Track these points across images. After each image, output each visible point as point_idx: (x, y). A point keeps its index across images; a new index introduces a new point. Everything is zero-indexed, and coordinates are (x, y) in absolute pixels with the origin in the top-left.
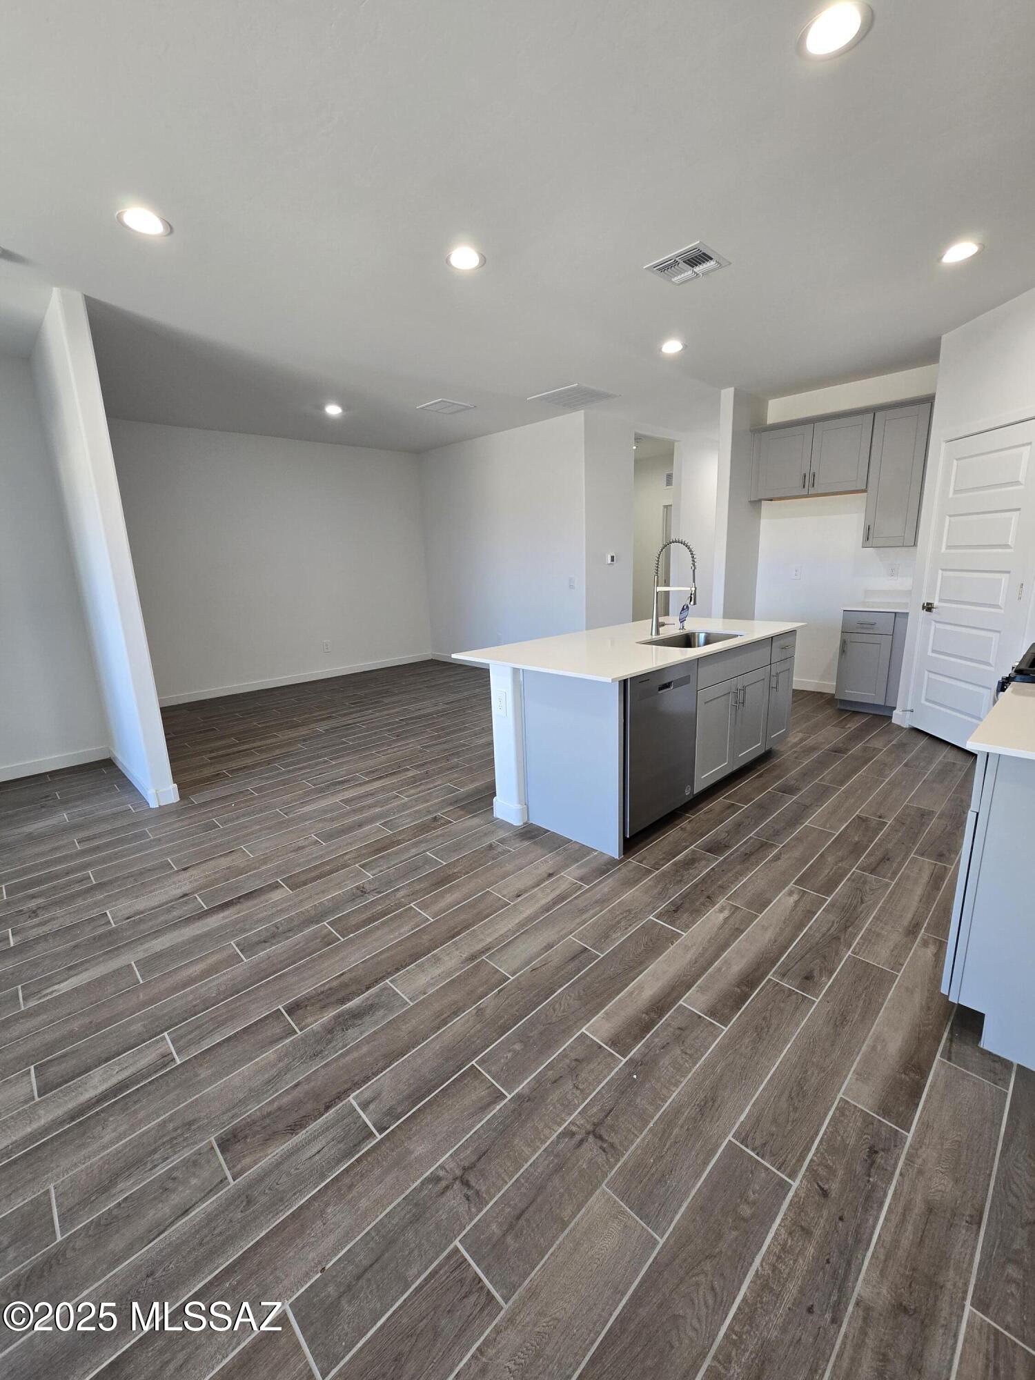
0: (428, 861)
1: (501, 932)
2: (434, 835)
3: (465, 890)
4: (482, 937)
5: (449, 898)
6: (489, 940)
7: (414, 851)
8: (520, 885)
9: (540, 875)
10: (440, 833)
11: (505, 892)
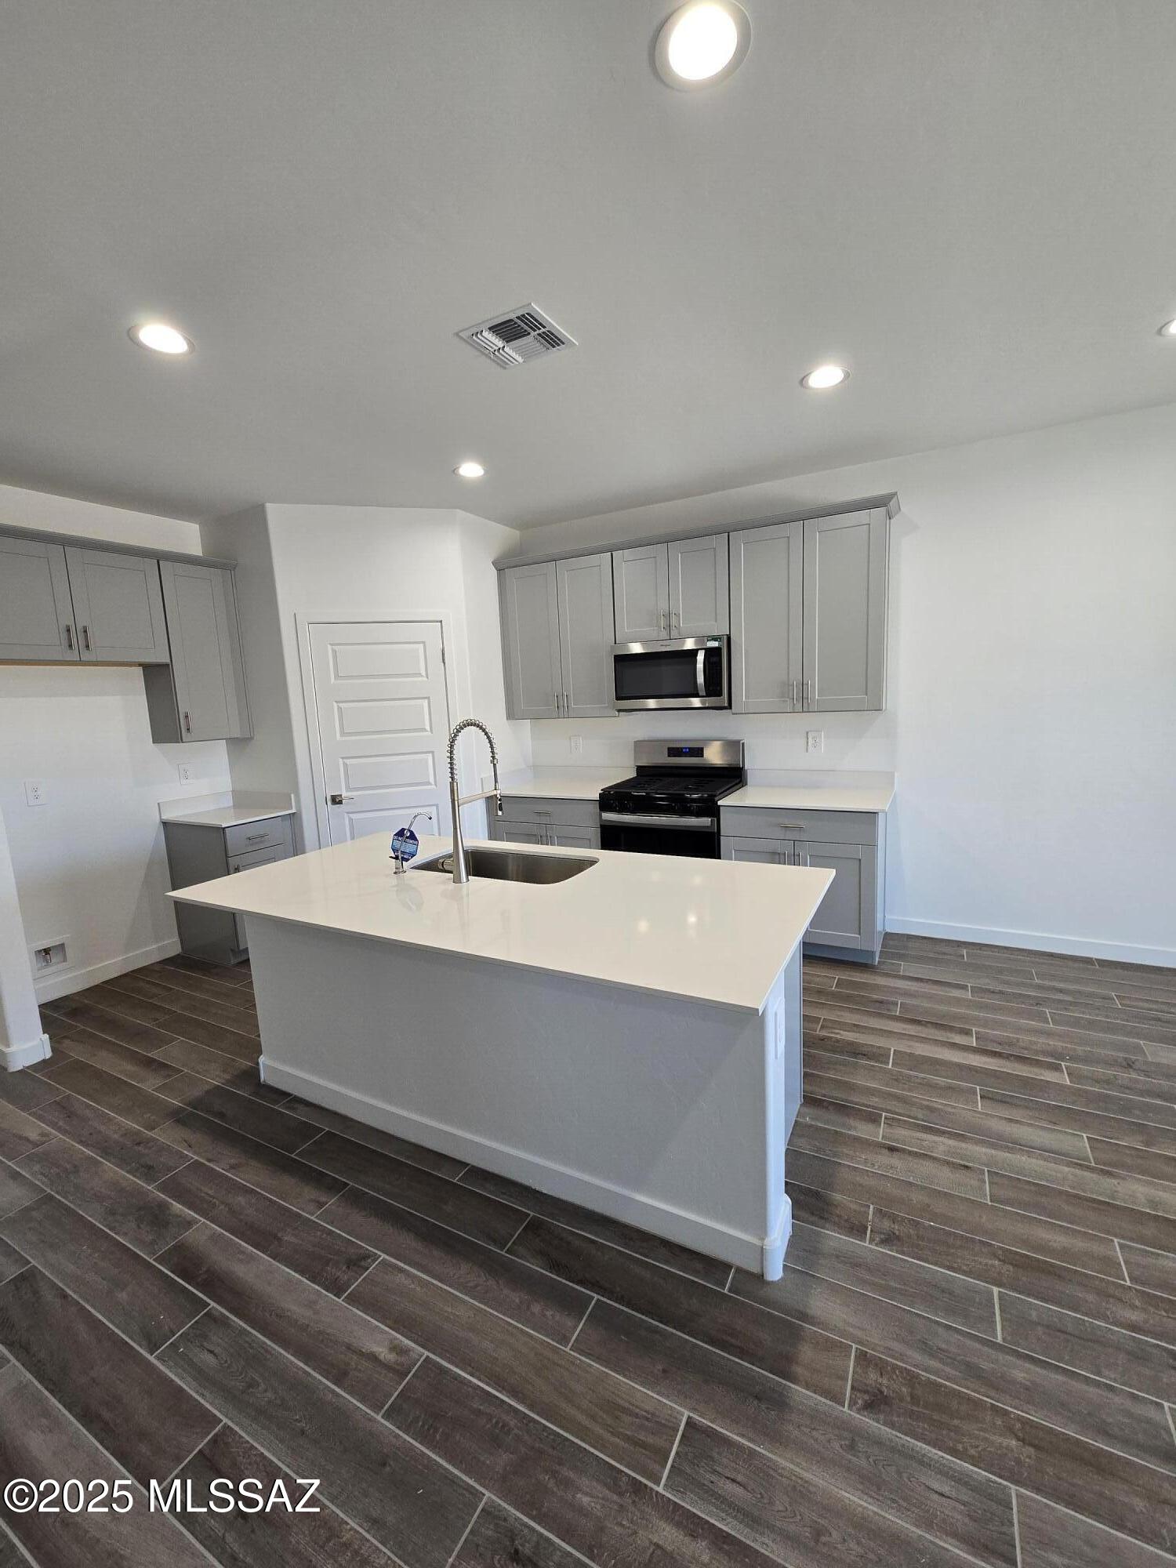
0: (1018, 1323)
1: (1042, 1162)
2: (934, 1363)
3: (1021, 1229)
4: (1071, 1177)
5: (1059, 1240)
6: (1066, 1169)
7: (1021, 1373)
8: (945, 1173)
9: (900, 1159)
10: (918, 1357)
11: (975, 1183)
